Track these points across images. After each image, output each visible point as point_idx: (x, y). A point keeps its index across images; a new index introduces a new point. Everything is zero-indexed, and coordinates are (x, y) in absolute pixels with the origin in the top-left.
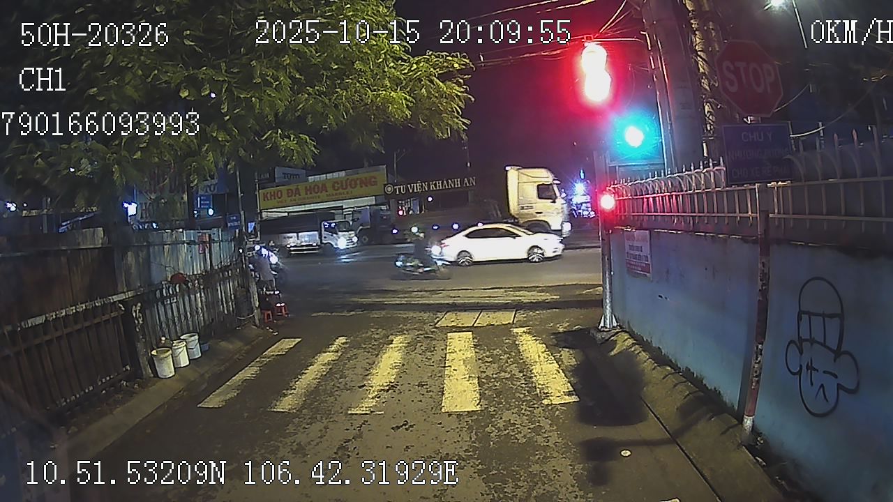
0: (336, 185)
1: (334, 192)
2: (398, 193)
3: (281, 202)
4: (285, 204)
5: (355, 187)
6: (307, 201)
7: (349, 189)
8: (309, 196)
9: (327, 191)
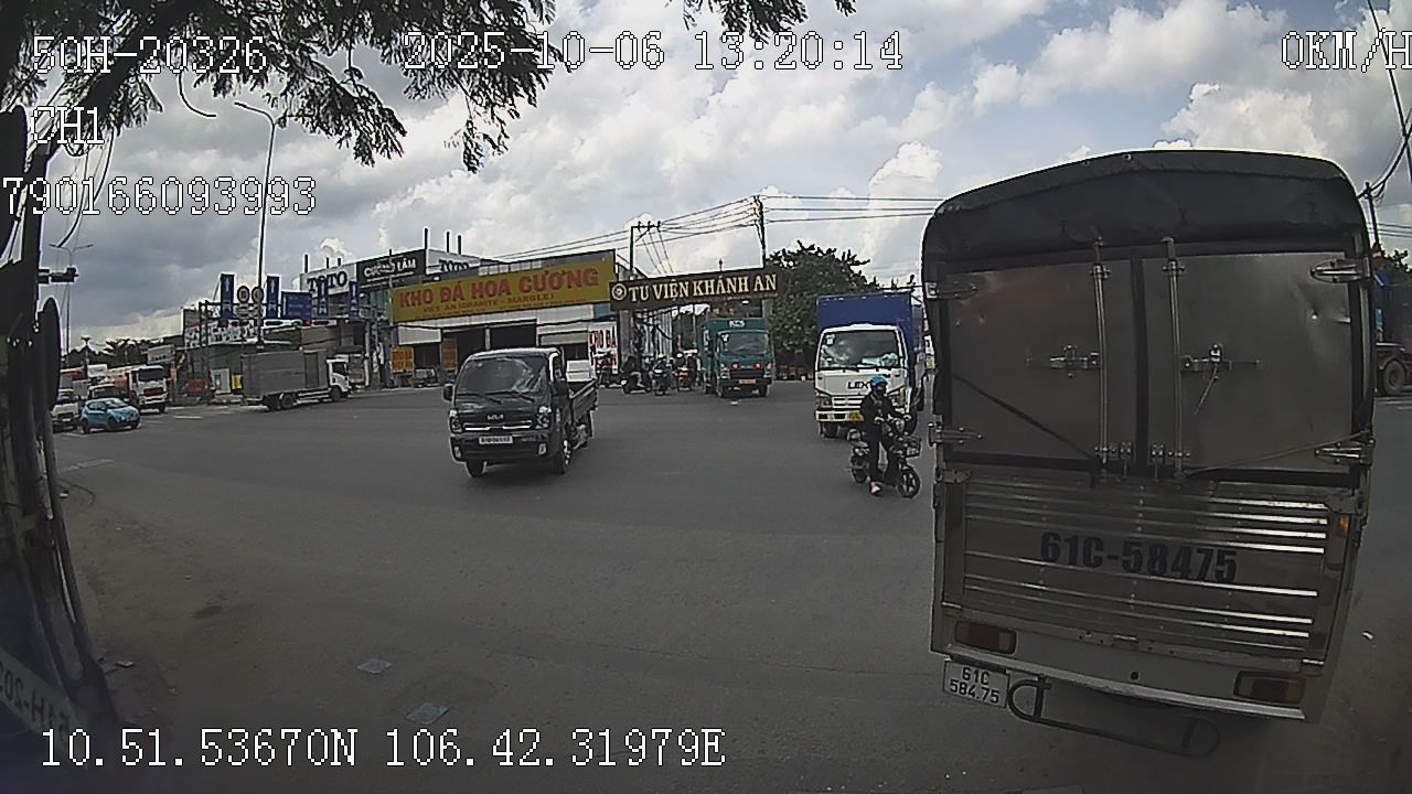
0: (526, 282)
1: (522, 295)
2: (634, 299)
3: (432, 310)
4: (436, 313)
5: (557, 288)
6: (475, 310)
7: (549, 290)
8: (478, 300)
9: (509, 293)
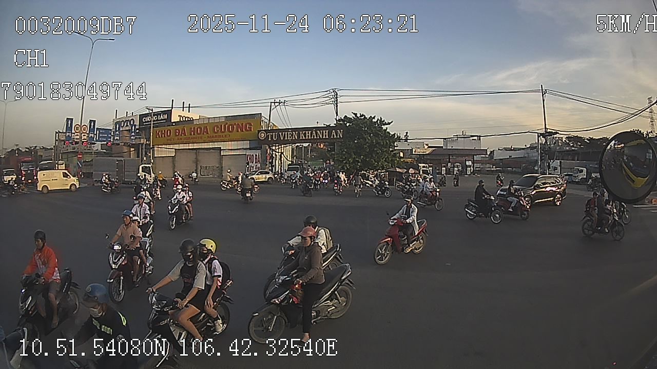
0: (216, 128)
1: (216, 134)
2: (270, 139)
3: (171, 140)
4: (173, 142)
6: (191, 141)
7: (227, 133)
8: (193, 137)
9: (208, 134)
